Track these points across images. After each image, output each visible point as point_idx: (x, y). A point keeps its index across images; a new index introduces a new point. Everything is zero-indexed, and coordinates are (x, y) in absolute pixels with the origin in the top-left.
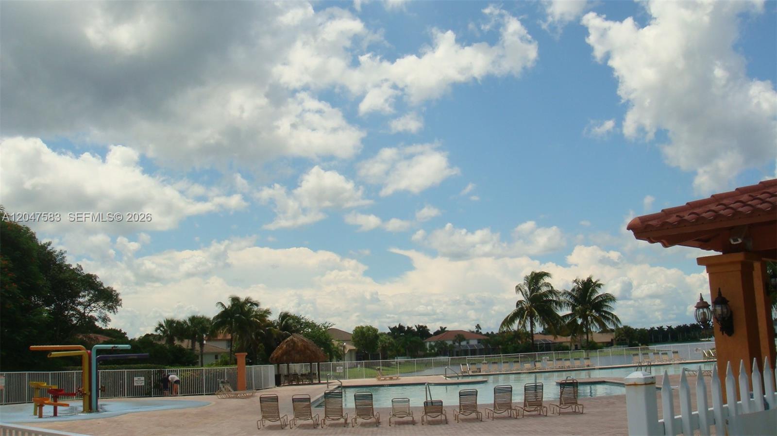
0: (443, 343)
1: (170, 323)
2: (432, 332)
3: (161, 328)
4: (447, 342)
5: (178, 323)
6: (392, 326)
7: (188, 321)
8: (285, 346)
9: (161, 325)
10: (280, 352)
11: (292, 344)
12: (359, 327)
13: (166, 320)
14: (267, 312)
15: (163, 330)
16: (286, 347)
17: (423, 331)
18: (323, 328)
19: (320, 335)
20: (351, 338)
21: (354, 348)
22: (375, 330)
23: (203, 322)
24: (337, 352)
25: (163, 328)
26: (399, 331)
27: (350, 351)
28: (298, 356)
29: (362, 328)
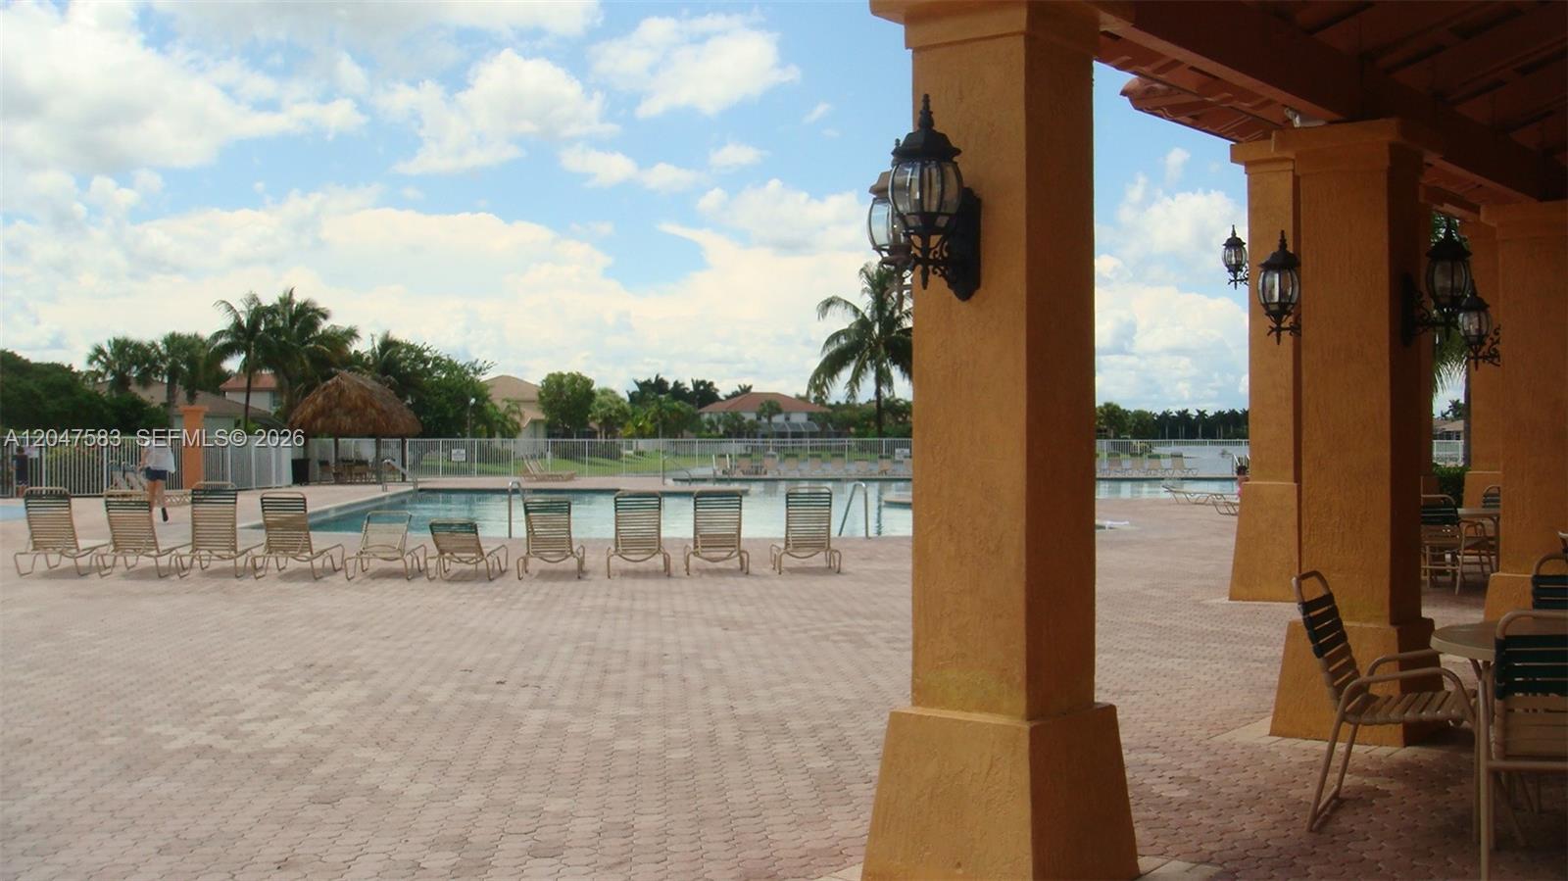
0: (736, 417)
1: (121, 347)
2: (721, 395)
3: (101, 358)
4: (744, 415)
5: (138, 347)
6: (642, 379)
7: (159, 343)
8: (320, 399)
9: (100, 351)
10: (309, 410)
11: (337, 394)
12: (553, 375)
13: (112, 341)
14: (351, 334)
15: (104, 360)
16: (324, 399)
17: (705, 393)
18: (471, 371)
19: (462, 386)
20: (536, 398)
21: (543, 417)
22: (588, 383)
23: (193, 345)
24: (504, 425)
25: (105, 357)
26: (653, 389)
27: (535, 423)
28: (349, 420)
29: (562, 376)
